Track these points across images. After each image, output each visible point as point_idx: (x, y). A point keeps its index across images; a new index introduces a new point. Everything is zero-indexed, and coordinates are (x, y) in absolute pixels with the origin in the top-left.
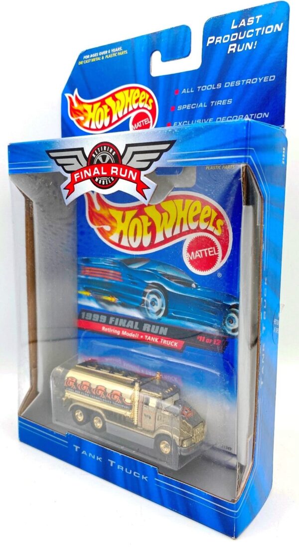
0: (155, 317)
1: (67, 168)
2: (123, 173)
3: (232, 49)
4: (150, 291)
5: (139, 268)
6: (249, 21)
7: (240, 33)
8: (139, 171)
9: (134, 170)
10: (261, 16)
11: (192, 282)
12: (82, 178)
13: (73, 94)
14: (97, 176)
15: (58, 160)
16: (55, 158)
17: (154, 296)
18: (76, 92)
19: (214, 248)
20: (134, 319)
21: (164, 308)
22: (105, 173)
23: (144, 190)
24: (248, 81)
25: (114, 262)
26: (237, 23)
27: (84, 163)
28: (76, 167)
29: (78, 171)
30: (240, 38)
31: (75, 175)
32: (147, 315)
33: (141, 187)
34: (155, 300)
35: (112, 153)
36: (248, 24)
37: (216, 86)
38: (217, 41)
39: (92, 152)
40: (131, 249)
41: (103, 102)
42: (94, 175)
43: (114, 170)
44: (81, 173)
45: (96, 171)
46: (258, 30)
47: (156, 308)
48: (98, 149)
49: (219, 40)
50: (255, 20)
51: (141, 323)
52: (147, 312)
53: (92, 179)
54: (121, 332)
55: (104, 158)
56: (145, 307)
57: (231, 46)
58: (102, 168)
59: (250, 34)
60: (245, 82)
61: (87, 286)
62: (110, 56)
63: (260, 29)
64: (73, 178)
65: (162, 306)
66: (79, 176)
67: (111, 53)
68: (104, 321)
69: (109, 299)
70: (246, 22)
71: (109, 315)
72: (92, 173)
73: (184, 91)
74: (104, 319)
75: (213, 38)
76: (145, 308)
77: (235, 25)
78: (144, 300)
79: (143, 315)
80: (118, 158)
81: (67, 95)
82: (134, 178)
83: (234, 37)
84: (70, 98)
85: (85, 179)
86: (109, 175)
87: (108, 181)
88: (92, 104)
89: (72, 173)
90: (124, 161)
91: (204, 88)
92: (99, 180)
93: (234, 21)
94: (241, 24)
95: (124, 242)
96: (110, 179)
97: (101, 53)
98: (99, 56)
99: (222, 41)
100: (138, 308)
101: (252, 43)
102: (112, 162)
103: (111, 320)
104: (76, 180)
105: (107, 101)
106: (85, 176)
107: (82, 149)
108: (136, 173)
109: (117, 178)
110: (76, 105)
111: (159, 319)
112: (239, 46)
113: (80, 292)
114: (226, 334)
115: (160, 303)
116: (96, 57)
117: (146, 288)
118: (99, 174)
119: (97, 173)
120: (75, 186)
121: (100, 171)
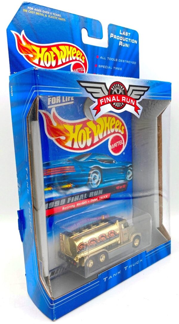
0: (96, 186)
1: (94, 95)
2: (128, 101)
3: (121, 43)
4: (92, 172)
5: (85, 160)
7: (123, 38)
8: (136, 100)
10: (130, 34)
11: (113, 160)
12: (105, 102)
13: (20, 34)
14: (114, 101)
15: (88, 89)
16: (85, 87)
17: (95, 174)
18: (23, 32)
19: (121, 141)
20: (83, 193)
21: (100, 179)
22: (119, 100)
24: (127, 62)
25: (69, 161)
26: (122, 32)
27: (107, 93)
28: (101, 95)
29: (103, 98)
30: (123, 40)
31: (101, 100)
32: (91, 187)
33: (137, 109)
34: (96, 176)
35: (122, 89)
37: (115, 60)
39: (111, 86)
40: (80, 149)
41: (49, 49)
42: (112, 101)
43: (124, 99)
44: (105, 99)
45: (114, 99)
47: (96, 181)
48: (115, 85)
49: (115, 37)
50: (128, 34)
51: (88, 193)
52: (91, 185)
53: (112, 103)
54: (76, 205)
55: (118, 91)
56: (90, 183)
58: (117, 97)
59: (127, 40)
62: (52, 17)
63: (130, 39)
64: (99, 102)
65: (99, 178)
66: (103, 101)
67: (53, 15)
68: (64, 203)
69: (67, 186)
70: (125, 34)
71: (67, 197)
72: (111, 99)
73: (101, 58)
75: (113, 35)
78: (89, 179)
79: (89, 188)
80: (125, 92)
81: (13, 32)
82: (133, 104)
83: (121, 38)
84: (17, 36)
85: (107, 103)
86: (121, 102)
87: (120, 105)
88: (40, 47)
89: (99, 99)
90: (129, 94)
91: (110, 59)
92: (115, 104)
93: (120, 31)
94: (123, 34)
95: (76, 146)
96: (122, 104)
97: (43, 11)
98: (42, 13)
100: (86, 185)
101: (128, 44)
102: (123, 94)
103: (69, 200)
104: (101, 104)
106: (107, 102)
107: (105, 84)
108: (134, 101)
109: (125, 103)
110: (24, 44)
111: (98, 187)
112: (123, 43)
114: (127, 181)
115: (98, 177)
116: (40, 12)
117: (90, 171)
118: (115, 100)
119: (114, 100)
120: (101, 107)
121: (116, 99)
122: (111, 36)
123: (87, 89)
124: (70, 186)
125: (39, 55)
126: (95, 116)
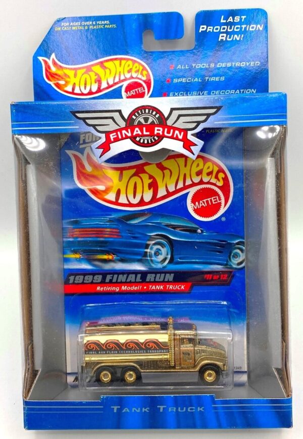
0: (160, 266)
2: (168, 132)
3: (222, 37)
4: (153, 242)
5: (139, 223)
6: (235, 19)
7: (229, 27)
8: (185, 131)
9: (180, 130)
10: (245, 17)
11: (198, 228)
12: (120, 137)
13: (49, 58)
14: (138, 135)
16: (84, 119)
17: (159, 247)
19: (217, 197)
20: (136, 273)
21: (169, 256)
22: (148, 133)
23: (191, 147)
24: (238, 64)
25: (110, 221)
26: (226, 18)
27: (123, 124)
28: (112, 127)
29: (116, 131)
30: (229, 30)
31: (111, 135)
32: (151, 266)
33: (188, 145)
34: (160, 250)
35: (155, 116)
36: (235, 21)
37: (209, 65)
38: (208, 30)
40: (130, 205)
41: (89, 69)
42: (134, 134)
43: (158, 130)
44: (119, 133)
45: (137, 131)
46: (244, 26)
47: (161, 258)
48: (139, 111)
49: (210, 29)
50: (241, 19)
51: (144, 274)
52: (150, 262)
53: (133, 139)
54: (120, 288)
55: (146, 120)
56: (149, 258)
57: (221, 35)
58: (144, 129)
59: (237, 28)
60: (235, 64)
61: (76, 248)
62: (95, 27)
63: (245, 26)
64: (108, 137)
65: (167, 254)
66: (116, 136)
67: (96, 24)
68: (99, 280)
69: (105, 257)
70: (233, 19)
71: (104, 274)
72: (132, 132)
73: (179, 67)
74: (98, 278)
75: (205, 27)
76: (148, 260)
77: (223, 20)
78: (146, 252)
79: (146, 266)
80: (163, 121)
81: (40, 58)
82: (180, 137)
83: (224, 29)
84: (46, 62)
85: (123, 139)
86: (152, 135)
87: (151, 140)
88: (76, 69)
90: (169, 123)
91: (198, 66)
92: (140, 139)
94: (229, 20)
95: (123, 200)
96: (154, 138)
97: (84, 23)
98: (81, 25)
99: (213, 30)
100: (139, 261)
101: (239, 35)
102: (156, 123)
103: (108, 278)
104: (112, 140)
105: (94, 68)
106: (124, 136)
107: (120, 111)
108: (182, 133)
109: (161, 138)
110: (53, 69)
111: (164, 267)
112: (228, 36)
113: (66, 256)
114: (232, 268)
115: (165, 252)
116: (78, 26)
117: (149, 240)
118: (140, 134)
119: (137, 133)
120: (110, 145)
121: (142, 131)
122: (201, 30)
123: (87, 121)
124: (110, 257)
125: (72, 80)
126: (100, 157)
